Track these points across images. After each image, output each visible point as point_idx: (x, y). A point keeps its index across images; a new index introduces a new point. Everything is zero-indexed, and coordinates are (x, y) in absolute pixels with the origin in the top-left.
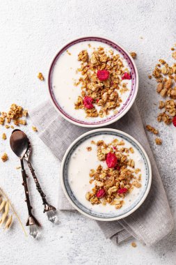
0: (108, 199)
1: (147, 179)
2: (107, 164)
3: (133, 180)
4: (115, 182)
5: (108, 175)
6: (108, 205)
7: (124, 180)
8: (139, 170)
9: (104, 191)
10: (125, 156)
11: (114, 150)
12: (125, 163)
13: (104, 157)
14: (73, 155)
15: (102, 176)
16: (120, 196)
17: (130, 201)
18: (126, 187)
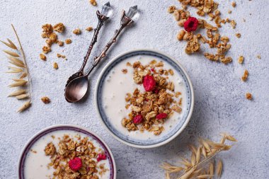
0: (146, 125)
1: (189, 103)
2: (145, 87)
3: (173, 104)
4: (154, 106)
5: (145, 100)
6: (146, 131)
7: (164, 104)
8: (180, 94)
9: (142, 117)
10: (164, 79)
11: (152, 73)
12: (164, 86)
13: (141, 79)
14: (107, 78)
15: (139, 100)
16: (159, 122)
17: (171, 127)
18: (165, 112)
